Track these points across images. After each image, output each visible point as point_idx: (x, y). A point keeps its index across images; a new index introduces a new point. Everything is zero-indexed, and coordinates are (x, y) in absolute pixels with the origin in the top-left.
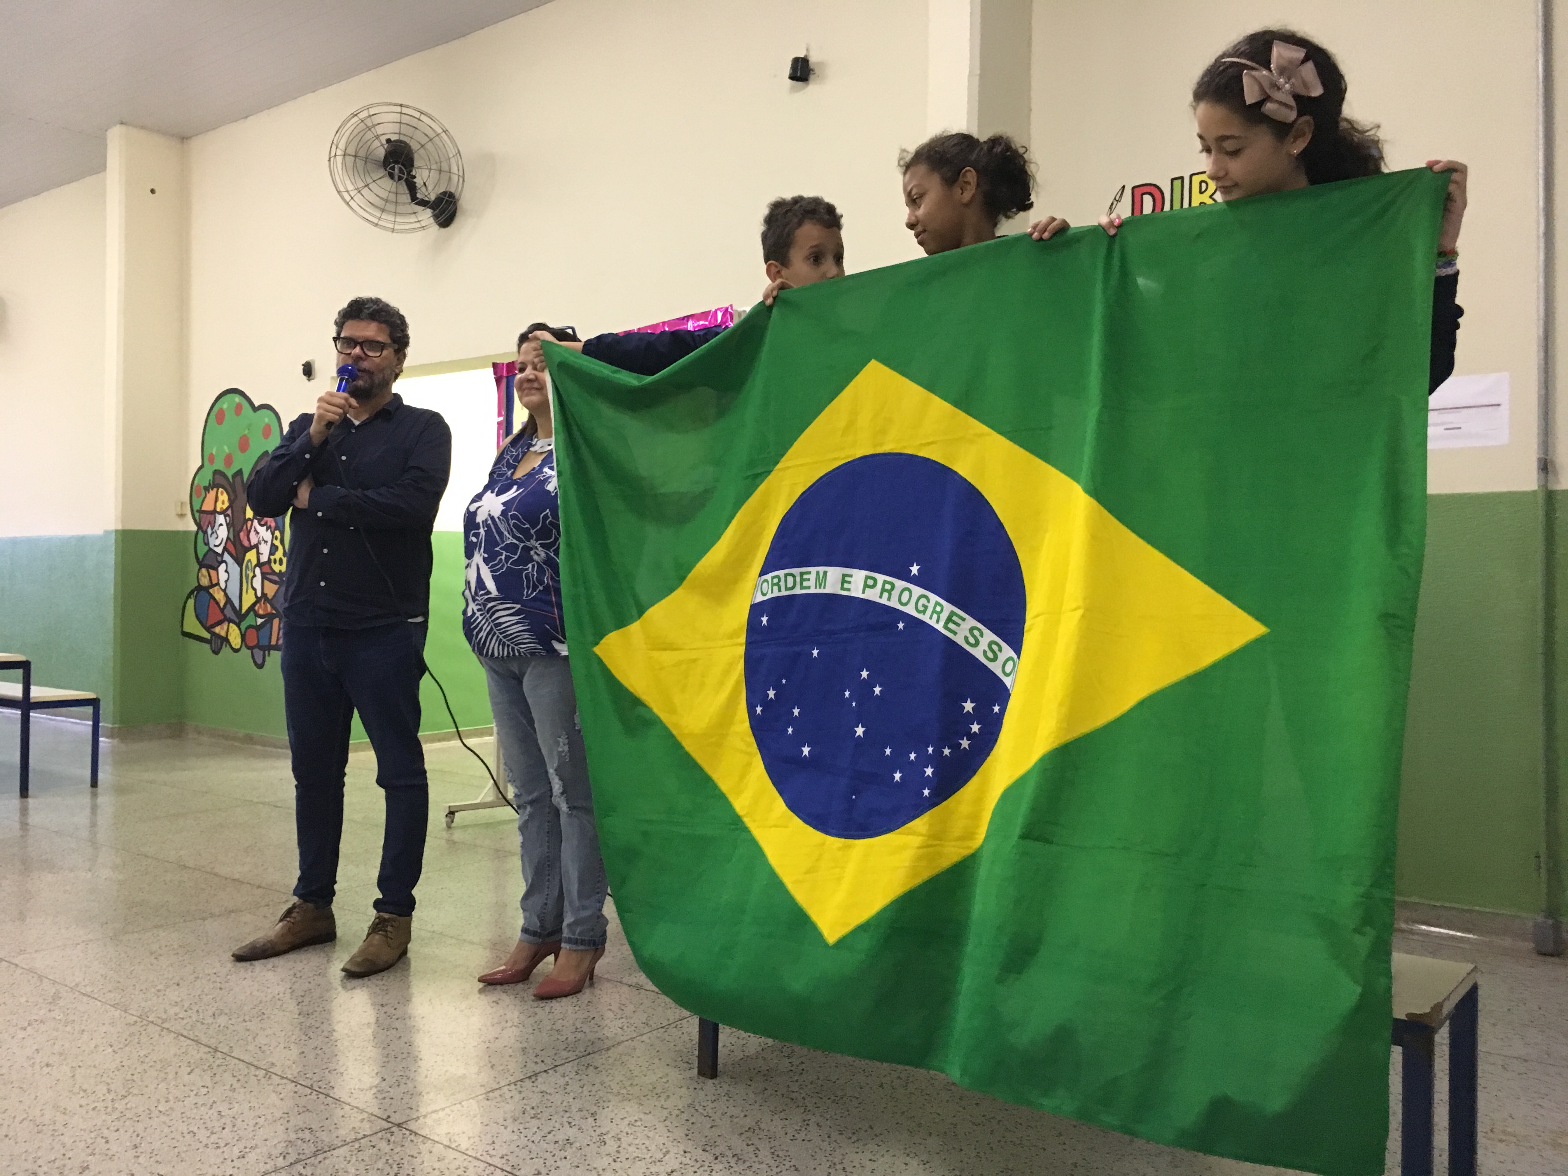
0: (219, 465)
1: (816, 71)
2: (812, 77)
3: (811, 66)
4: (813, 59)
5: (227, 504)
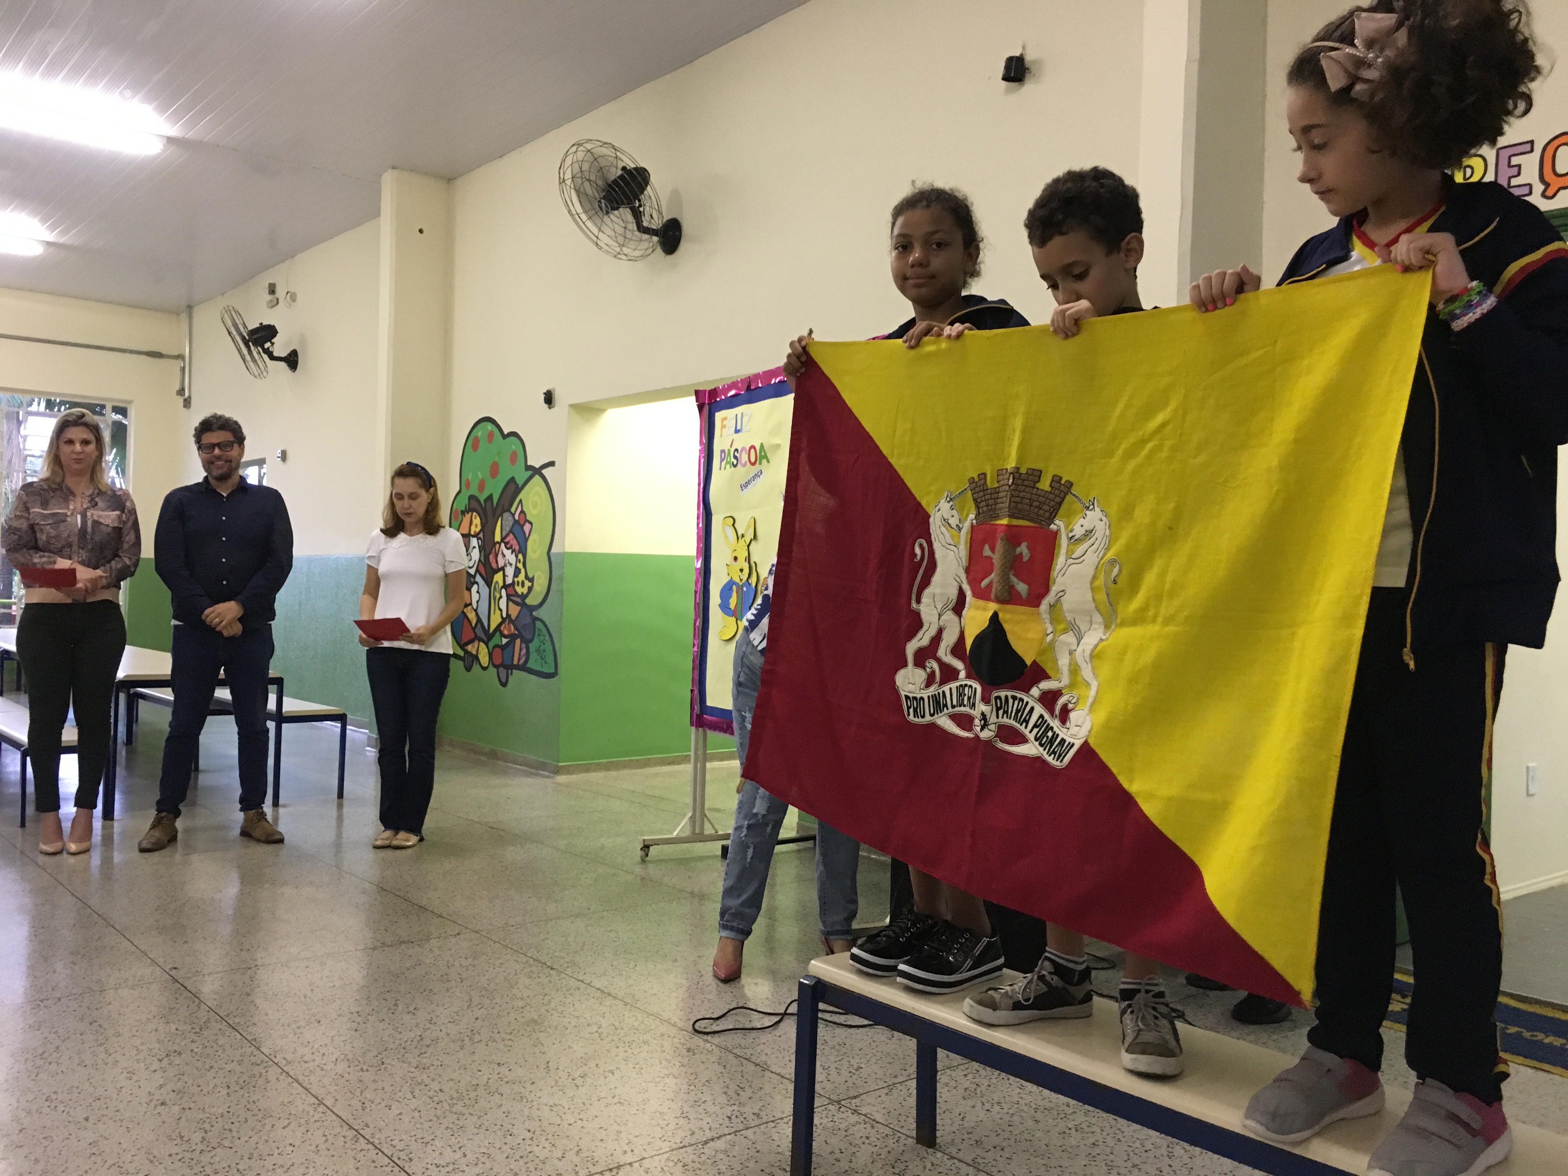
0: (474, 491)
1: (1032, 68)
2: (1027, 76)
3: (1027, 65)
4: (1028, 58)
5: (479, 528)
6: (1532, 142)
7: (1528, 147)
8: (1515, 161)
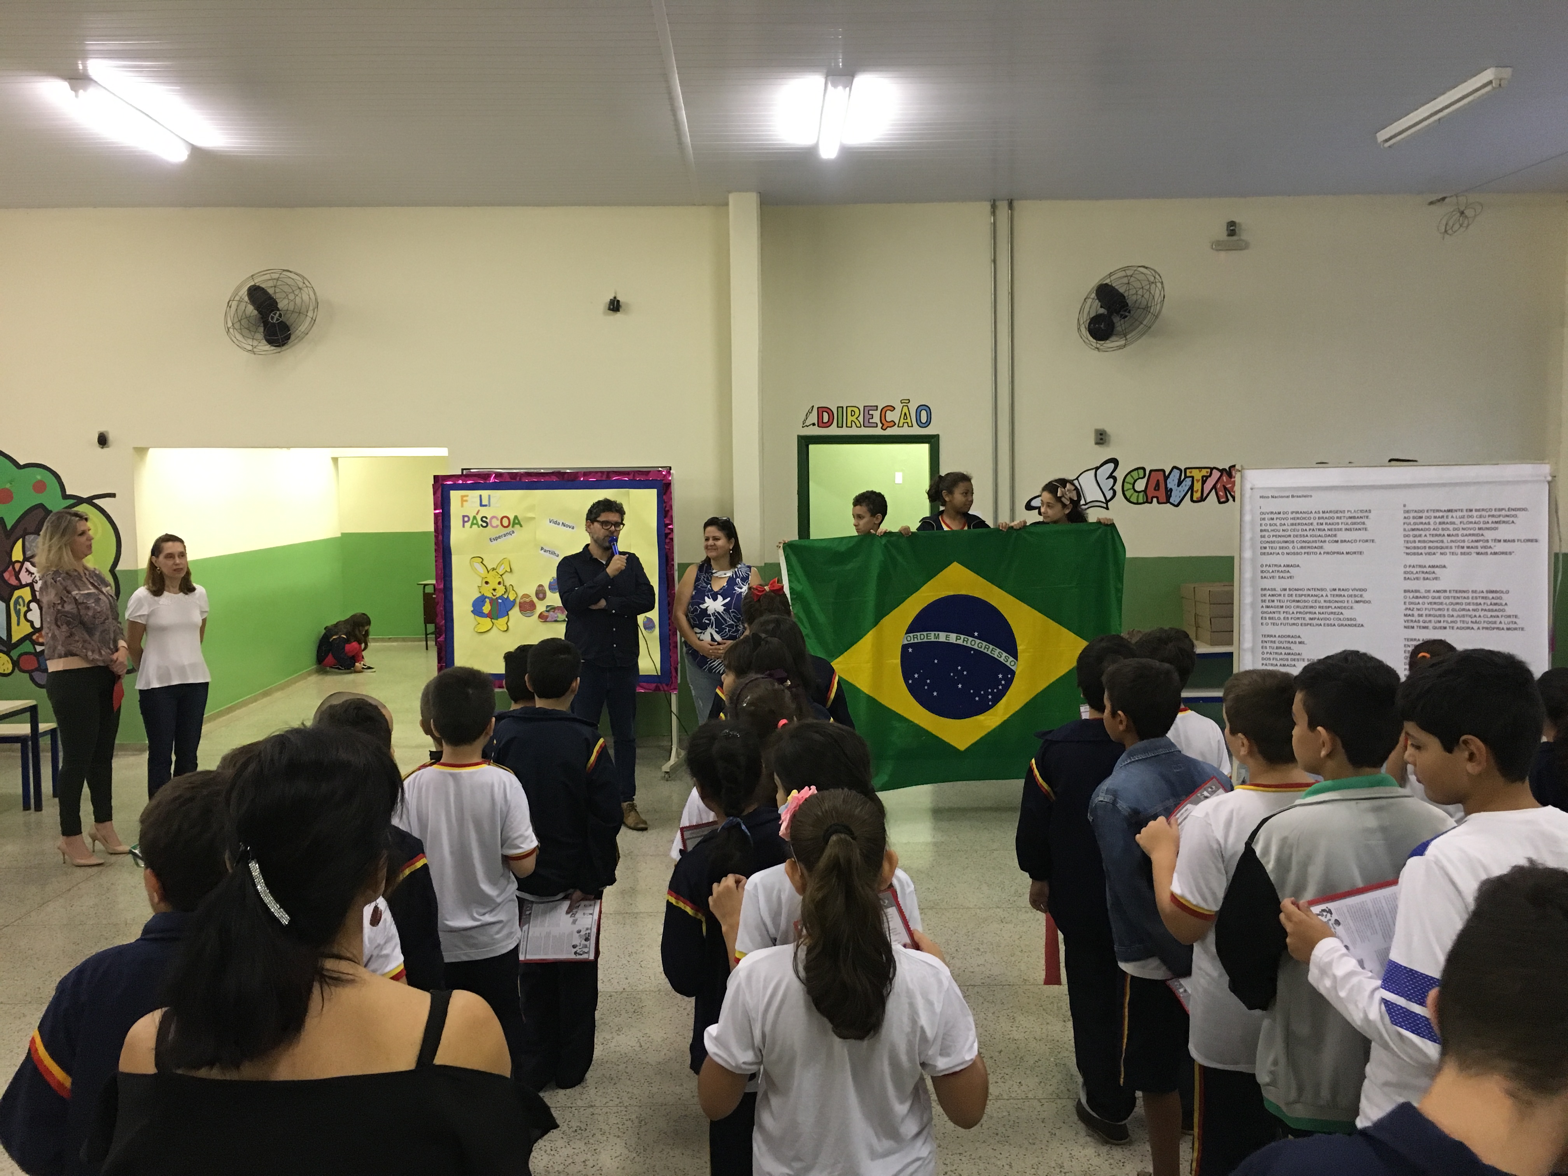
1: (623, 306)
2: (621, 310)
3: (620, 304)
4: (621, 300)
6: (877, 406)
7: (875, 408)
8: (871, 412)
